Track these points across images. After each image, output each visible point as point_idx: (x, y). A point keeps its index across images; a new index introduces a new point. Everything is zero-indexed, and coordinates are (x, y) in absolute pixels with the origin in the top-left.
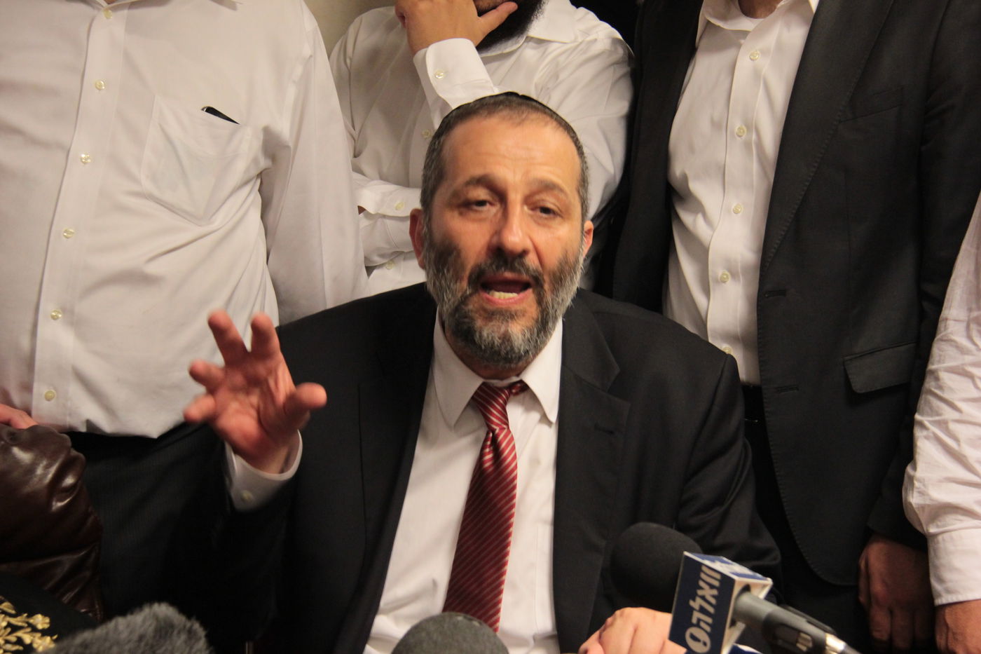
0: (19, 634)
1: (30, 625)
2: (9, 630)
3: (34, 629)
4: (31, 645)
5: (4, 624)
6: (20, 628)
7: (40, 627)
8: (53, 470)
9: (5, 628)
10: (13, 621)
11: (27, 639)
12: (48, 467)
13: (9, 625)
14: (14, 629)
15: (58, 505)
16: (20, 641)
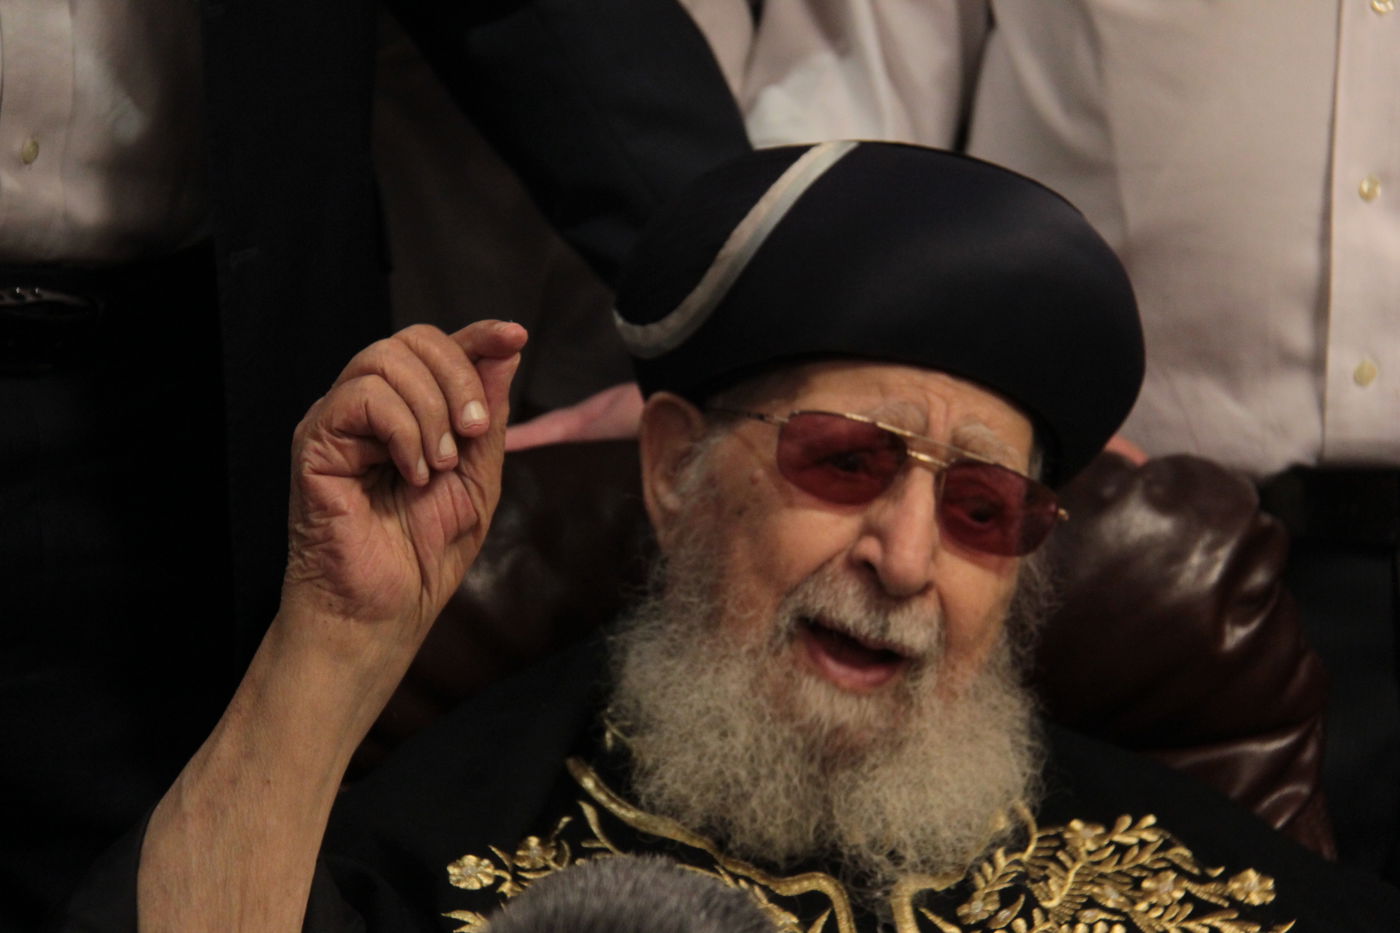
0: (1210, 919)
1: (1235, 904)
2: (1189, 909)
5: (1179, 895)
6: (1212, 906)
7: (1255, 903)
8: (1224, 554)
9: (1182, 902)
10: (1194, 889)
12: (1211, 549)
13: (1189, 897)
14: (1200, 905)
15: (1236, 635)
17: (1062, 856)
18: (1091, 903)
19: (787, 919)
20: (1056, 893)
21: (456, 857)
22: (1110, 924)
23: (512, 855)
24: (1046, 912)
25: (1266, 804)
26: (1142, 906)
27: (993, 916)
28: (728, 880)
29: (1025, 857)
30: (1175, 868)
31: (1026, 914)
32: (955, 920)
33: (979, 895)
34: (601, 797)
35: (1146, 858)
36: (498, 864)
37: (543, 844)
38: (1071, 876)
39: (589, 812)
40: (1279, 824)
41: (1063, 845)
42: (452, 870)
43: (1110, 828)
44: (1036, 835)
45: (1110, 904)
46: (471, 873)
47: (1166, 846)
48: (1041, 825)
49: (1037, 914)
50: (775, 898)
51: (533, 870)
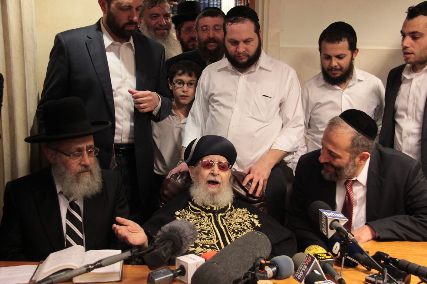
0: (251, 219)
1: (253, 217)
2: (249, 218)
3: (254, 218)
4: (253, 222)
5: (248, 216)
6: (251, 218)
7: (256, 218)
10: (250, 216)
11: (253, 220)
13: (249, 216)
14: (250, 217)
16: (251, 221)
17: (236, 212)
18: (239, 217)
19: (207, 218)
20: (235, 216)
21: (176, 212)
22: (240, 219)
23: (181, 211)
24: (233, 218)
25: (260, 209)
26: (244, 217)
27: (228, 218)
28: (202, 213)
29: (232, 212)
30: (248, 213)
31: (231, 218)
32: (224, 219)
33: (226, 216)
34: (191, 205)
35: (245, 213)
36: (180, 212)
37: (184, 210)
38: (237, 214)
39: (189, 207)
40: (261, 210)
41: (237, 210)
42: (175, 213)
43: (242, 209)
44: (234, 209)
45: (241, 217)
46: (177, 213)
47: (247, 211)
48: (235, 208)
49: (232, 218)
50: (206, 215)
51: (183, 212)
